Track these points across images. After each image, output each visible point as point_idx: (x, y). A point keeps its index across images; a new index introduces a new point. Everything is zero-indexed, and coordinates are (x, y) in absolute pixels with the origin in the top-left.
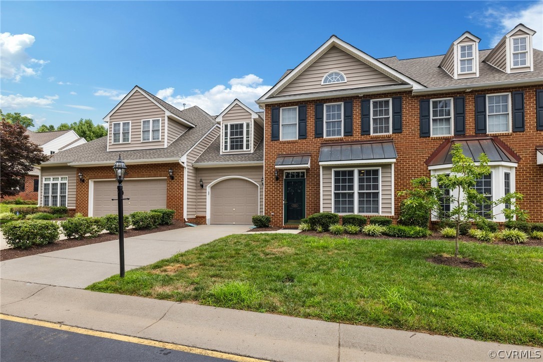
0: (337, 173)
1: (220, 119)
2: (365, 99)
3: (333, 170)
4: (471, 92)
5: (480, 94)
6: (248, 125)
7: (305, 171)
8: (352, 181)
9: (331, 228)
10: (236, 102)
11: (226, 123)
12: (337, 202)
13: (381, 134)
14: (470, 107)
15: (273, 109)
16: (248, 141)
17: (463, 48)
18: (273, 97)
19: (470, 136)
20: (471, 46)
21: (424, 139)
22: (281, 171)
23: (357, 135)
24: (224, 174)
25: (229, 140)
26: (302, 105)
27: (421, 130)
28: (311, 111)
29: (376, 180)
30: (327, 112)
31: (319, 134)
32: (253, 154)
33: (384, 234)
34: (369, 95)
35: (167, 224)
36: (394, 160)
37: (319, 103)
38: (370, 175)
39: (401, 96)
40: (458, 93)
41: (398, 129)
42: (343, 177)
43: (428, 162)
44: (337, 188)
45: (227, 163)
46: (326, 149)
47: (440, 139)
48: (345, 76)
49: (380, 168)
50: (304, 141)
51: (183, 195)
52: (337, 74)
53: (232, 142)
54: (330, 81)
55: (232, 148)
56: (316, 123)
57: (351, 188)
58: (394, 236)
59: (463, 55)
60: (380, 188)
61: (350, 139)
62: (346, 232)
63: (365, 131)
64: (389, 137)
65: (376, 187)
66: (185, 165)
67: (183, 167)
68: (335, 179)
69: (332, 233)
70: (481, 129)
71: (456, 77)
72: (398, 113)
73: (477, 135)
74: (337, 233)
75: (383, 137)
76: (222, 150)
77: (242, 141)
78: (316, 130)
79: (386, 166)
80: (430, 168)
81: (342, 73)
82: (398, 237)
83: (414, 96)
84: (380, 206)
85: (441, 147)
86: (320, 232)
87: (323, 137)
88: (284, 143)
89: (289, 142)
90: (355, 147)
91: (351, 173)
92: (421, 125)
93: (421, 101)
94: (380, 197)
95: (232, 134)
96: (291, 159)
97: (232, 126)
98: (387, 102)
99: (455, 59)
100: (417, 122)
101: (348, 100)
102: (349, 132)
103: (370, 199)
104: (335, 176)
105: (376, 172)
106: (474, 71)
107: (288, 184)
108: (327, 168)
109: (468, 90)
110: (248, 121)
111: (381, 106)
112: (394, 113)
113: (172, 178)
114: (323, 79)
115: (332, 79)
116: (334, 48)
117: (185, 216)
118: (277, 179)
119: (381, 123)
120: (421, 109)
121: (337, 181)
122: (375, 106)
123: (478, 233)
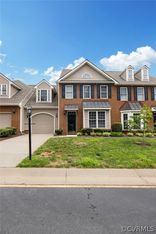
0: (90, 113)
1: (36, 87)
2: (99, 85)
3: (88, 111)
4: (133, 86)
5: (135, 87)
6: (49, 91)
7: (76, 111)
8: (95, 115)
9: (91, 134)
10: (44, 81)
11: (39, 89)
12: (90, 124)
13: (104, 98)
14: (132, 91)
15: (63, 85)
16: (49, 98)
17: (129, 71)
18: (62, 81)
19: (133, 101)
20: (131, 70)
21: (119, 101)
22: (66, 111)
23: (96, 98)
24: (38, 111)
25: (40, 97)
26: (75, 85)
27: (118, 98)
28: (78, 88)
29: (104, 115)
30: (84, 88)
31: (81, 97)
32: (51, 103)
33: (110, 136)
34: (100, 84)
35: (14, 134)
36: (111, 108)
37: (81, 85)
38: (102, 114)
39: (111, 85)
40: (129, 86)
41: (110, 97)
42: (92, 114)
43: (120, 110)
44: (90, 118)
45: (40, 107)
46: (84, 103)
47: (124, 101)
48: (91, 76)
49: (105, 111)
50: (75, 99)
51: (20, 121)
52: (88, 74)
53: (41, 98)
54: (85, 77)
55: (42, 100)
56: (80, 92)
57: (95, 118)
58: (114, 136)
59: (129, 73)
60: (106, 118)
61: (93, 99)
62: (97, 135)
63: (99, 97)
64: (107, 100)
65: (104, 118)
66: (21, 107)
67: (20, 108)
68: (89, 115)
69: (92, 136)
70: (136, 99)
71: (127, 80)
72: (110, 91)
73: (135, 101)
74: (93, 136)
75: (105, 100)
76: (37, 101)
77: (46, 98)
78: (80, 95)
79: (108, 110)
80: (121, 111)
81: (90, 74)
82: (115, 136)
83: (115, 86)
84: (106, 125)
85: (124, 104)
86: (87, 136)
87: (83, 98)
88: (67, 99)
89: (69, 99)
90: (95, 103)
91: (95, 113)
92: (117, 96)
93: (117, 88)
94: (106, 122)
95: (42, 94)
96: (71, 106)
97: (42, 91)
98: (106, 87)
99: (127, 74)
100: (116, 95)
101: (92, 85)
102: (93, 97)
103: (102, 122)
104: (89, 114)
105: (104, 113)
106: (132, 79)
107: (69, 116)
108: (86, 110)
109: (132, 85)
110: (49, 89)
111: (104, 88)
112: (108, 91)
113: (14, 113)
114: (83, 76)
115: (86, 76)
116: (86, 64)
117: (21, 130)
118: (65, 114)
119: (104, 94)
120: (117, 90)
121: (90, 116)
122: (102, 88)
123: (139, 134)
